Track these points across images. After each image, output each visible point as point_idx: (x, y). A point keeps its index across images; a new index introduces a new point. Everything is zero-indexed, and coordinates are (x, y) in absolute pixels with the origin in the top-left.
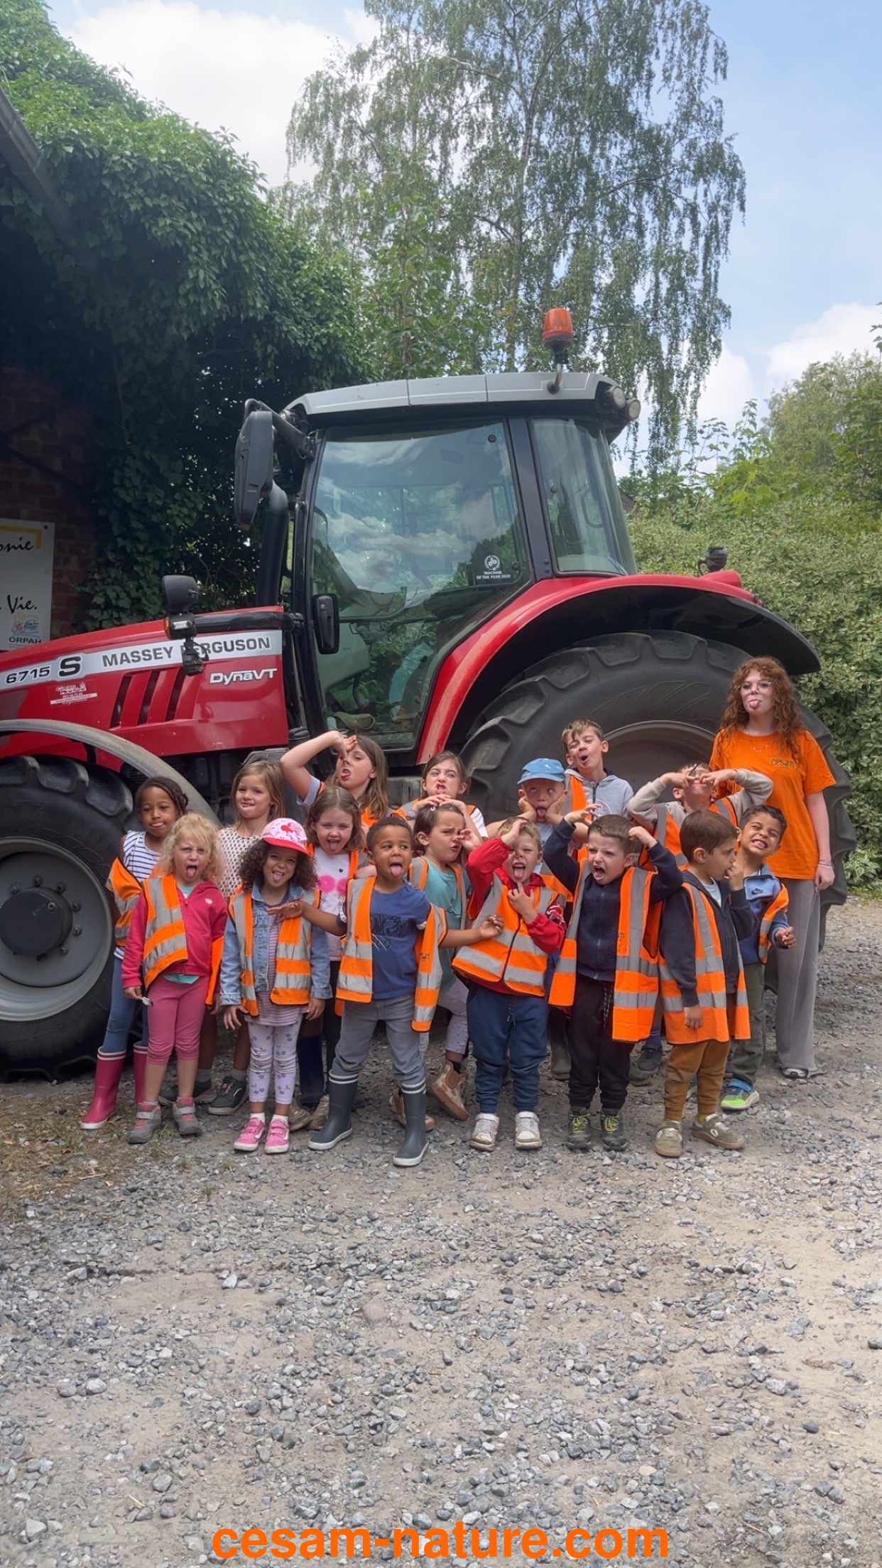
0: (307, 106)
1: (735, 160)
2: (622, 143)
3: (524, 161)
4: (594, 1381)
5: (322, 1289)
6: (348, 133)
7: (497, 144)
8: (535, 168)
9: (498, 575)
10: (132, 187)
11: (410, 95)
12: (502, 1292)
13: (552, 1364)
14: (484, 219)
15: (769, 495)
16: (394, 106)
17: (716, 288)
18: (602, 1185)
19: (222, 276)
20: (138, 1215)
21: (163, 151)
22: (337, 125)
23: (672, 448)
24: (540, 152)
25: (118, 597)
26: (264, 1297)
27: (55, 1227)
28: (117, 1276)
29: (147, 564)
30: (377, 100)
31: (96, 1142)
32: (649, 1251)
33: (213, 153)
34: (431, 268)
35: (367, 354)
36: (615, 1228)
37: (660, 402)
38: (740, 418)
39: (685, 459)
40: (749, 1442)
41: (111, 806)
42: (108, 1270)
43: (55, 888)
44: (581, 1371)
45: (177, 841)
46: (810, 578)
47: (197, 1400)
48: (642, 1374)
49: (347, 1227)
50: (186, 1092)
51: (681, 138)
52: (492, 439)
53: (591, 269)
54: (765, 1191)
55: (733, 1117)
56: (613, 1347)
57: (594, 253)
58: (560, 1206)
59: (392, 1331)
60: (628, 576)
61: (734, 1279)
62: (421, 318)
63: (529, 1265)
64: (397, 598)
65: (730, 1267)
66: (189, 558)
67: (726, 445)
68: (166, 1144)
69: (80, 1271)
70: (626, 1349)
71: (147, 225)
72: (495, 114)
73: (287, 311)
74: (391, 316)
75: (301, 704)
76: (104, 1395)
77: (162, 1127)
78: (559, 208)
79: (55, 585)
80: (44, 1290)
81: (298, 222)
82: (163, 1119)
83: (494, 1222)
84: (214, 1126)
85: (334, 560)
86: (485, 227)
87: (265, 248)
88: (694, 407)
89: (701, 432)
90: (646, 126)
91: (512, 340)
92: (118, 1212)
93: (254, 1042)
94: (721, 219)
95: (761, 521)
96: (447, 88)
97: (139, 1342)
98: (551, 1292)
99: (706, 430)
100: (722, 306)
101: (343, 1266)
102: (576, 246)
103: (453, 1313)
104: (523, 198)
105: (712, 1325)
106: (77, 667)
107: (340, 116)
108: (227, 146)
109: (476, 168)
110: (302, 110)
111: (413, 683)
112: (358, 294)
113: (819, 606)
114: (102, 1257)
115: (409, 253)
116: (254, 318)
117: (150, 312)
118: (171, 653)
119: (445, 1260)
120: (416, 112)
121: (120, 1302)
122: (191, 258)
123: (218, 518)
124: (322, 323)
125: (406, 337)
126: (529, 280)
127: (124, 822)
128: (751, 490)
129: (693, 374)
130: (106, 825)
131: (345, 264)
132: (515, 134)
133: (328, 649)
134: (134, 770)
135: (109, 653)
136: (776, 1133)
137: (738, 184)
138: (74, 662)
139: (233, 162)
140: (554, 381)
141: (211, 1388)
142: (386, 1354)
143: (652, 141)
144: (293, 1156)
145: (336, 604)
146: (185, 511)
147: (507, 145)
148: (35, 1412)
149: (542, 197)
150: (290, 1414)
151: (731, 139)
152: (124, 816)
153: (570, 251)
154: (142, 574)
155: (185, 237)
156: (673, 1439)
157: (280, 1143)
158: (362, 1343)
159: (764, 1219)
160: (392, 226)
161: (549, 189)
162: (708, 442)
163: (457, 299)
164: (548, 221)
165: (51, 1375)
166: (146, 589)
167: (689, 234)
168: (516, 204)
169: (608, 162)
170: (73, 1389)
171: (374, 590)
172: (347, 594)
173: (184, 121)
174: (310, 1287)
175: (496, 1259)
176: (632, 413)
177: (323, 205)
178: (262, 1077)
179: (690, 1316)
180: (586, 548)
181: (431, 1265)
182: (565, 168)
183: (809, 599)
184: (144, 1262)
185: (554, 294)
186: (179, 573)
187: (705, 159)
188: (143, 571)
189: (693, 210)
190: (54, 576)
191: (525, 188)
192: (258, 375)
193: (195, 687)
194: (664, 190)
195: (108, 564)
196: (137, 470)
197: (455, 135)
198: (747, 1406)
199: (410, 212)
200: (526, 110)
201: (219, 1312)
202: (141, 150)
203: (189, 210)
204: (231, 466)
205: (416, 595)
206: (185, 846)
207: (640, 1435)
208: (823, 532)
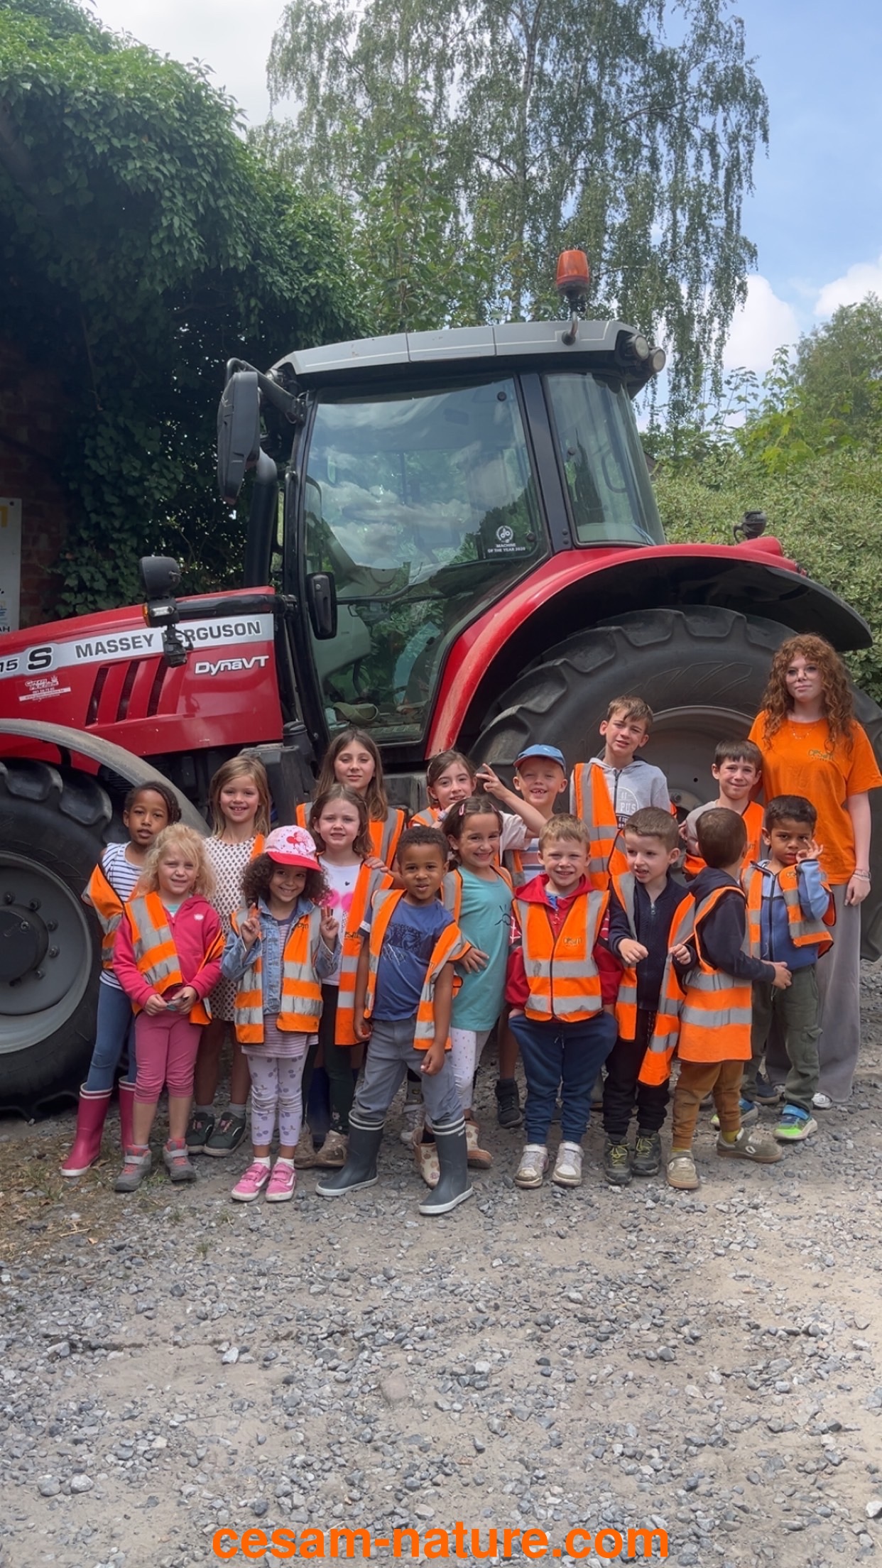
0: (288, 36)
1: (757, 85)
2: (633, 69)
3: (526, 92)
4: (647, 1470)
5: (334, 1363)
6: (334, 65)
7: (497, 73)
8: (538, 99)
9: (511, 547)
10: (98, 127)
11: (401, 22)
12: (539, 1363)
13: (599, 1449)
14: (485, 156)
15: (804, 451)
16: (383, 35)
17: (738, 225)
18: (646, 1232)
19: (199, 223)
20: (126, 1277)
21: (131, 86)
22: (321, 57)
23: (695, 400)
24: (543, 81)
25: (93, 579)
26: (269, 1373)
27: (33, 1293)
28: (103, 1351)
29: (124, 541)
30: (364, 29)
31: (78, 1191)
32: (702, 1311)
33: (187, 87)
34: (428, 209)
35: (361, 305)
36: (662, 1284)
37: (681, 352)
38: (771, 366)
39: (710, 413)
40: (826, 1539)
41: (87, 814)
42: (93, 1344)
43: (28, 906)
44: (631, 1457)
45: (162, 855)
46: (852, 542)
47: (196, 1499)
48: (701, 1459)
49: (361, 1288)
50: (177, 1134)
51: (697, 63)
52: (501, 397)
53: (603, 207)
54: (829, 1237)
55: (790, 1148)
56: (666, 1427)
57: (606, 191)
58: (600, 1258)
59: (416, 1412)
60: (656, 547)
61: (799, 1343)
62: (418, 265)
63: (567, 1329)
64: (400, 574)
65: (795, 1329)
66: (168, 533)
67: (755, 396)
68: (156, 1192)
69: (62, 1346)
70: (682, 1430)
71: (115, 169)
72: (493, 41)
73: (271, 260)
74: (386, 263)
75: (296, 695)
76: (91, 1493)
77: (152, 1172)
78: (566, 142)
79: (23, 566)
80: (22, 1370)
81: (282, 163)
82: (153, 1164)
83: (526, 1279)
84: (209, 1170)
85: (329, 535)
86: (485, 165)
87: (245, 191)
88: (718, 357)
89: (728, 383)
90: (659, 50)
91: (517, 287)
92: (103, 1274)
93: (255, 1080)
94: (743, 149)
95: (796, 478)
96: (441, 13)
97: (128, 1431)
98: (593, 1362)
99: (733, 380)
100: (746, 244)
101: (358, 1335)
102: (585, 183)
103: (483, 1389)
104: (526, 131)
105: (778, 1398)
106: (48, 659)
107: (324, 47)
108: (201, 80)
109: (474, 101)
110: (283, 40)
111: (419, 670)
112: (349, 240)
113: (863, 571)
114: (86, 1328)
115: (403, 194)
116: (235, 268)
117: (121, 265)
118: (151, 641)
119: (472, 1325)
120: (408, 41)
121: (107, 1381)
122: (164, 204)
123: (201, 489)
124: (310, 272)
125: (403, 285)
126: (535, 220)
127: (103, 832)
128: (784, 445)
129: (716, 320)
130: (83, 835)
131: (334, 207)
132: (516, 61)
133: (322, 635)
134: (112, 773)
135: (83, 643)
136: (838, 1167)
137: (760, 112)
138: (44, 654)
139: (208, 97)
140: (569, 331)
141: (212, 1483)
142: (409, 1440)
143: (664, 66)
144: (298, 1202)
145: (333, 582)
146: (164, 482)
147: (507, 74)
148: (14, 1514)
149: (546, 130)
150: (302, 1514)
151: (752, 62)
152: (103, 825)
153: (579, 188)
154: (118, 553)
155: (156, 181)
156: (739, 1537)
157: (282, 1190)
158: (382, 1427)
159: (831, 1270)
160: (384, 165)
161: (554, 121)
162: (736, 394)
163: (457, 244)
164: (554, 157)
165: (31, 1471)
166: (123, 570)
167: (707, 168)
168: (519, 137)
169: (619, 90)
170: (55, 1487)
171: (374, 566)
172: (344, 572)
173: (153, 52)
174: (320, 1360)
175: (531, 1324)
176: (656, 365)
177: (308, 144)
178: (265, 1118)
179: (752, 1388)
180: (608, 514)
181: (456, 1331)
182: (571, 98)
183: (852, 564)
184: (133, 1333)
185: (563, 236)
186: (158, 553)
187: (724, 85)
188: (120, 549)
189: (711, 141)
190: (23, 557)
191: (528, 120)
192: (241, 331)
193: (178, 678)
194: (681, 120)
195: (81, 542)
196: (111, 438)
197: (450, 65)
198: (821, 1494)
199: (403, 149)
200: (527, 35)
201: (220, 1392)
202: (106, 86)
203: (161, 151)
204: (213, 432)
205: (421, 571)
206: (170, 859)
207: (701, 1533)
208: (866, 490)
